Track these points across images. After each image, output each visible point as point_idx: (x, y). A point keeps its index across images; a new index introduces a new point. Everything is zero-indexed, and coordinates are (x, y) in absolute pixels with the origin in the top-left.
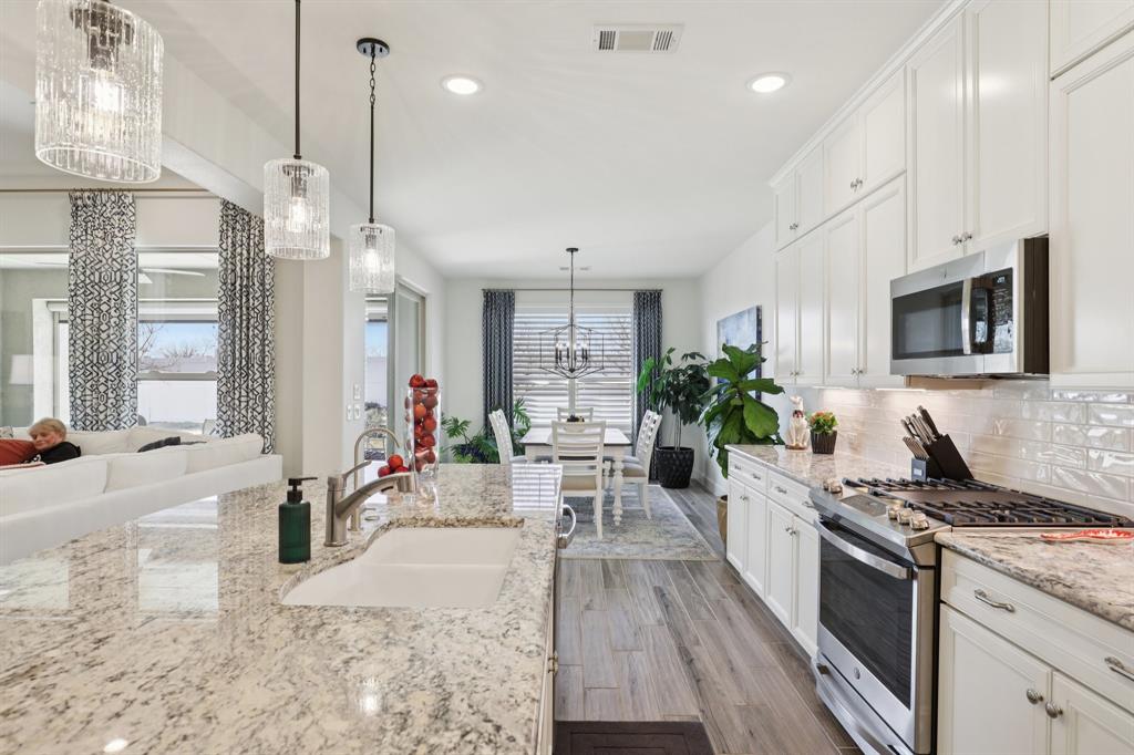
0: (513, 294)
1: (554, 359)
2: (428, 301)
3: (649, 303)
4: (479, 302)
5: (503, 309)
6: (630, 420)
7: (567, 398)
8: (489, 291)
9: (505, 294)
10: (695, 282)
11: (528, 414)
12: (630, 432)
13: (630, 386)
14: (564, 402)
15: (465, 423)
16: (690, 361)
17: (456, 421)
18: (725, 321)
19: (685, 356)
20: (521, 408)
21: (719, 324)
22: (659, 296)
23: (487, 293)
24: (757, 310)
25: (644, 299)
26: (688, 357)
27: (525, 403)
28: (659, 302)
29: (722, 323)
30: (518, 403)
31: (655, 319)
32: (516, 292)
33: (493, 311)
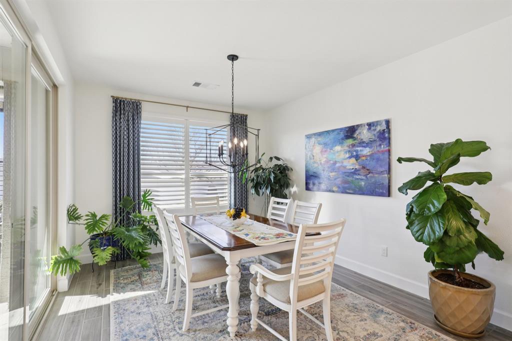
0: (140, 104)
2: (60, 90)
3: (240, 123)
4: (109, 107)
5: (131, 115)
6: (227, 202)
8: (118, 98)
9: (133, 103)
10: (270, 110)
13: (228, 179)
16: (275, 162)
17: (94, 215)
18: (320, 134)
19: (271, 158)
20: (148, 198)
21: (309, 137)
22: (246, 119)
23: (116, 100)
24: (388, 122)
25: (237, 119)
26: (274, 159)
27: (153, 193)
28: (246, 122)
29: (313, 136)
30: (145, 193)
31: (244, 133)
32: (143, 104)
33: (122, 116)
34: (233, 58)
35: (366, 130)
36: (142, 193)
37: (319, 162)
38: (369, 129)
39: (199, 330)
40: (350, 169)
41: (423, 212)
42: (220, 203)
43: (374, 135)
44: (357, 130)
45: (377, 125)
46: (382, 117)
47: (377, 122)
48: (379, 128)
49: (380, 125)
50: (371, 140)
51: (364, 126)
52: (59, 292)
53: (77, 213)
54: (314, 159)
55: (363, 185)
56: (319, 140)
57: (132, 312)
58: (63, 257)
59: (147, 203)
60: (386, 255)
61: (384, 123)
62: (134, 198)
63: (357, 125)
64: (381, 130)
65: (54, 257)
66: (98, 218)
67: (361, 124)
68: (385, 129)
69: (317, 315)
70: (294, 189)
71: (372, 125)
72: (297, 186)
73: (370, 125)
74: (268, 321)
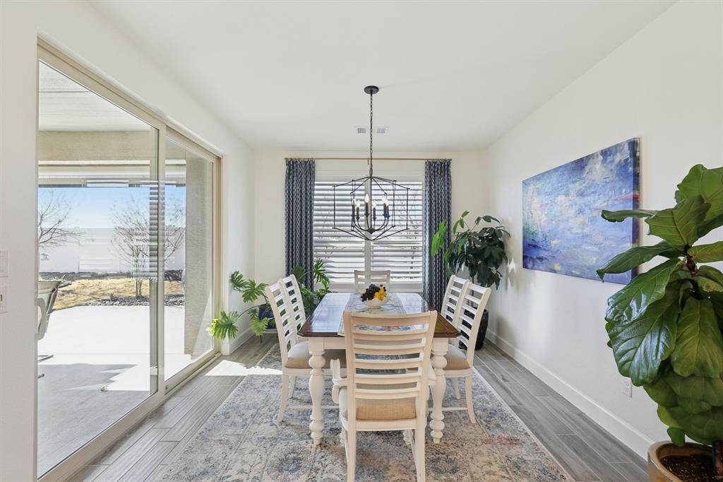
0: (314, 163)
1: (351, 218)
3: (439, 171)
4: (283, 169)
5: (303, 176)
6: (420, 280)
7: (363, 260)
8: (292, 159)
9: (306, 162)
10: (483, 149)
11: (327, 275)
12: (422, 290)
13: (421, 249)
14: (360, 264)
15: (262, 286)
16: (483, 224)
17: (253, 284)
18: (539, 178)
19: (479, 219)
20: (320, 269)
21: (525, 183)
22: (448, 166)
23: (289, 162)
24: (634, 145)
25: (434, 167)
26: (482, 220)
27: (324, 264)
28: (448, 170)
29: (532, 181)
30: (318, 264)
31: (445, 186)
32: (316, 161)
33: (295, 178)
34: (372, 90)
35: (600, 163)
36: (315, 263)
37: (539, 224)
38: (604, 161)
39: (292, 426)
40: (577, 233)
41: (619, 317)
42: (391, 280)
43: (611, 170)
44: (586, 165)
45: (616, 152)
46: (623, 137)
47: (616, 146)
48: (619, 158)
49: (620, 151)
50: (607, 180)
51: (597, 155)
52: (222, 355)
53: (242, 281)
54: (532, 217)
55: (594, 262)
56: (537, 187)
57: (255, 388)
58: (224, 321)
59: (319, 274)
60: (629, 395)
61: (626, 147)
62: (306, 268)
63: (587, 157)
64: (622, 161)
65: (215, 320)
66: (256, 287)
67: (593, 154)
68: (627, 159)
69: (444, 456)
70: (512, 266)
71: (608, 153)
72: (515, 262)
73: (605, 153)
74: (371, 441)
